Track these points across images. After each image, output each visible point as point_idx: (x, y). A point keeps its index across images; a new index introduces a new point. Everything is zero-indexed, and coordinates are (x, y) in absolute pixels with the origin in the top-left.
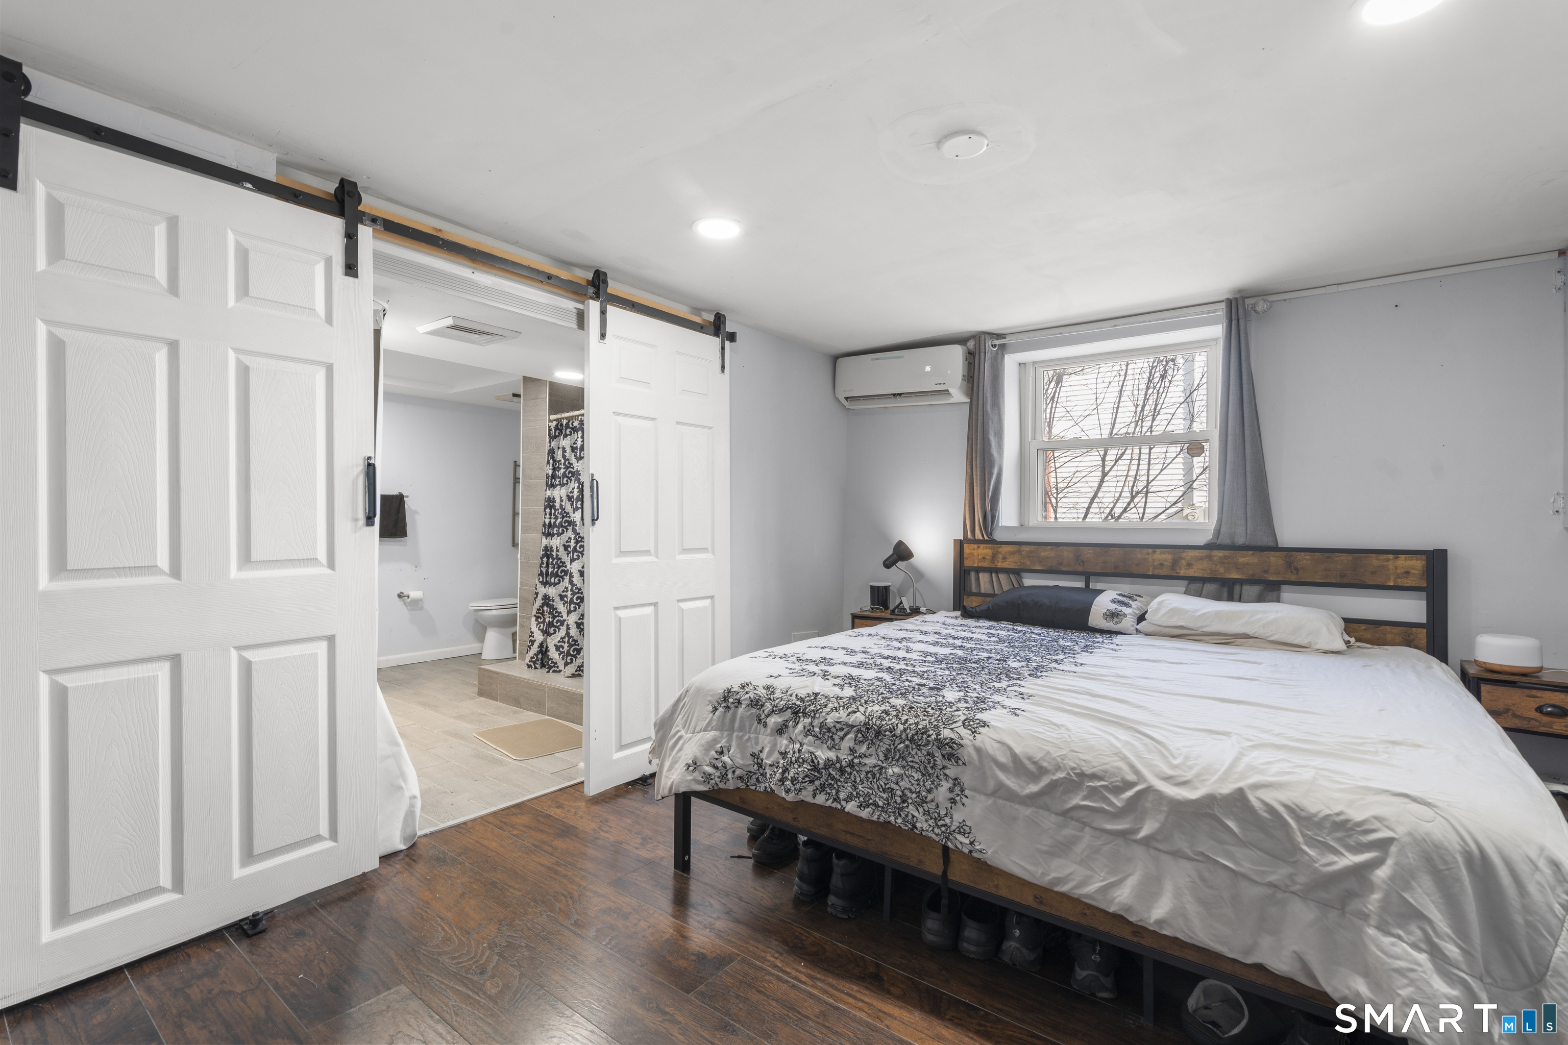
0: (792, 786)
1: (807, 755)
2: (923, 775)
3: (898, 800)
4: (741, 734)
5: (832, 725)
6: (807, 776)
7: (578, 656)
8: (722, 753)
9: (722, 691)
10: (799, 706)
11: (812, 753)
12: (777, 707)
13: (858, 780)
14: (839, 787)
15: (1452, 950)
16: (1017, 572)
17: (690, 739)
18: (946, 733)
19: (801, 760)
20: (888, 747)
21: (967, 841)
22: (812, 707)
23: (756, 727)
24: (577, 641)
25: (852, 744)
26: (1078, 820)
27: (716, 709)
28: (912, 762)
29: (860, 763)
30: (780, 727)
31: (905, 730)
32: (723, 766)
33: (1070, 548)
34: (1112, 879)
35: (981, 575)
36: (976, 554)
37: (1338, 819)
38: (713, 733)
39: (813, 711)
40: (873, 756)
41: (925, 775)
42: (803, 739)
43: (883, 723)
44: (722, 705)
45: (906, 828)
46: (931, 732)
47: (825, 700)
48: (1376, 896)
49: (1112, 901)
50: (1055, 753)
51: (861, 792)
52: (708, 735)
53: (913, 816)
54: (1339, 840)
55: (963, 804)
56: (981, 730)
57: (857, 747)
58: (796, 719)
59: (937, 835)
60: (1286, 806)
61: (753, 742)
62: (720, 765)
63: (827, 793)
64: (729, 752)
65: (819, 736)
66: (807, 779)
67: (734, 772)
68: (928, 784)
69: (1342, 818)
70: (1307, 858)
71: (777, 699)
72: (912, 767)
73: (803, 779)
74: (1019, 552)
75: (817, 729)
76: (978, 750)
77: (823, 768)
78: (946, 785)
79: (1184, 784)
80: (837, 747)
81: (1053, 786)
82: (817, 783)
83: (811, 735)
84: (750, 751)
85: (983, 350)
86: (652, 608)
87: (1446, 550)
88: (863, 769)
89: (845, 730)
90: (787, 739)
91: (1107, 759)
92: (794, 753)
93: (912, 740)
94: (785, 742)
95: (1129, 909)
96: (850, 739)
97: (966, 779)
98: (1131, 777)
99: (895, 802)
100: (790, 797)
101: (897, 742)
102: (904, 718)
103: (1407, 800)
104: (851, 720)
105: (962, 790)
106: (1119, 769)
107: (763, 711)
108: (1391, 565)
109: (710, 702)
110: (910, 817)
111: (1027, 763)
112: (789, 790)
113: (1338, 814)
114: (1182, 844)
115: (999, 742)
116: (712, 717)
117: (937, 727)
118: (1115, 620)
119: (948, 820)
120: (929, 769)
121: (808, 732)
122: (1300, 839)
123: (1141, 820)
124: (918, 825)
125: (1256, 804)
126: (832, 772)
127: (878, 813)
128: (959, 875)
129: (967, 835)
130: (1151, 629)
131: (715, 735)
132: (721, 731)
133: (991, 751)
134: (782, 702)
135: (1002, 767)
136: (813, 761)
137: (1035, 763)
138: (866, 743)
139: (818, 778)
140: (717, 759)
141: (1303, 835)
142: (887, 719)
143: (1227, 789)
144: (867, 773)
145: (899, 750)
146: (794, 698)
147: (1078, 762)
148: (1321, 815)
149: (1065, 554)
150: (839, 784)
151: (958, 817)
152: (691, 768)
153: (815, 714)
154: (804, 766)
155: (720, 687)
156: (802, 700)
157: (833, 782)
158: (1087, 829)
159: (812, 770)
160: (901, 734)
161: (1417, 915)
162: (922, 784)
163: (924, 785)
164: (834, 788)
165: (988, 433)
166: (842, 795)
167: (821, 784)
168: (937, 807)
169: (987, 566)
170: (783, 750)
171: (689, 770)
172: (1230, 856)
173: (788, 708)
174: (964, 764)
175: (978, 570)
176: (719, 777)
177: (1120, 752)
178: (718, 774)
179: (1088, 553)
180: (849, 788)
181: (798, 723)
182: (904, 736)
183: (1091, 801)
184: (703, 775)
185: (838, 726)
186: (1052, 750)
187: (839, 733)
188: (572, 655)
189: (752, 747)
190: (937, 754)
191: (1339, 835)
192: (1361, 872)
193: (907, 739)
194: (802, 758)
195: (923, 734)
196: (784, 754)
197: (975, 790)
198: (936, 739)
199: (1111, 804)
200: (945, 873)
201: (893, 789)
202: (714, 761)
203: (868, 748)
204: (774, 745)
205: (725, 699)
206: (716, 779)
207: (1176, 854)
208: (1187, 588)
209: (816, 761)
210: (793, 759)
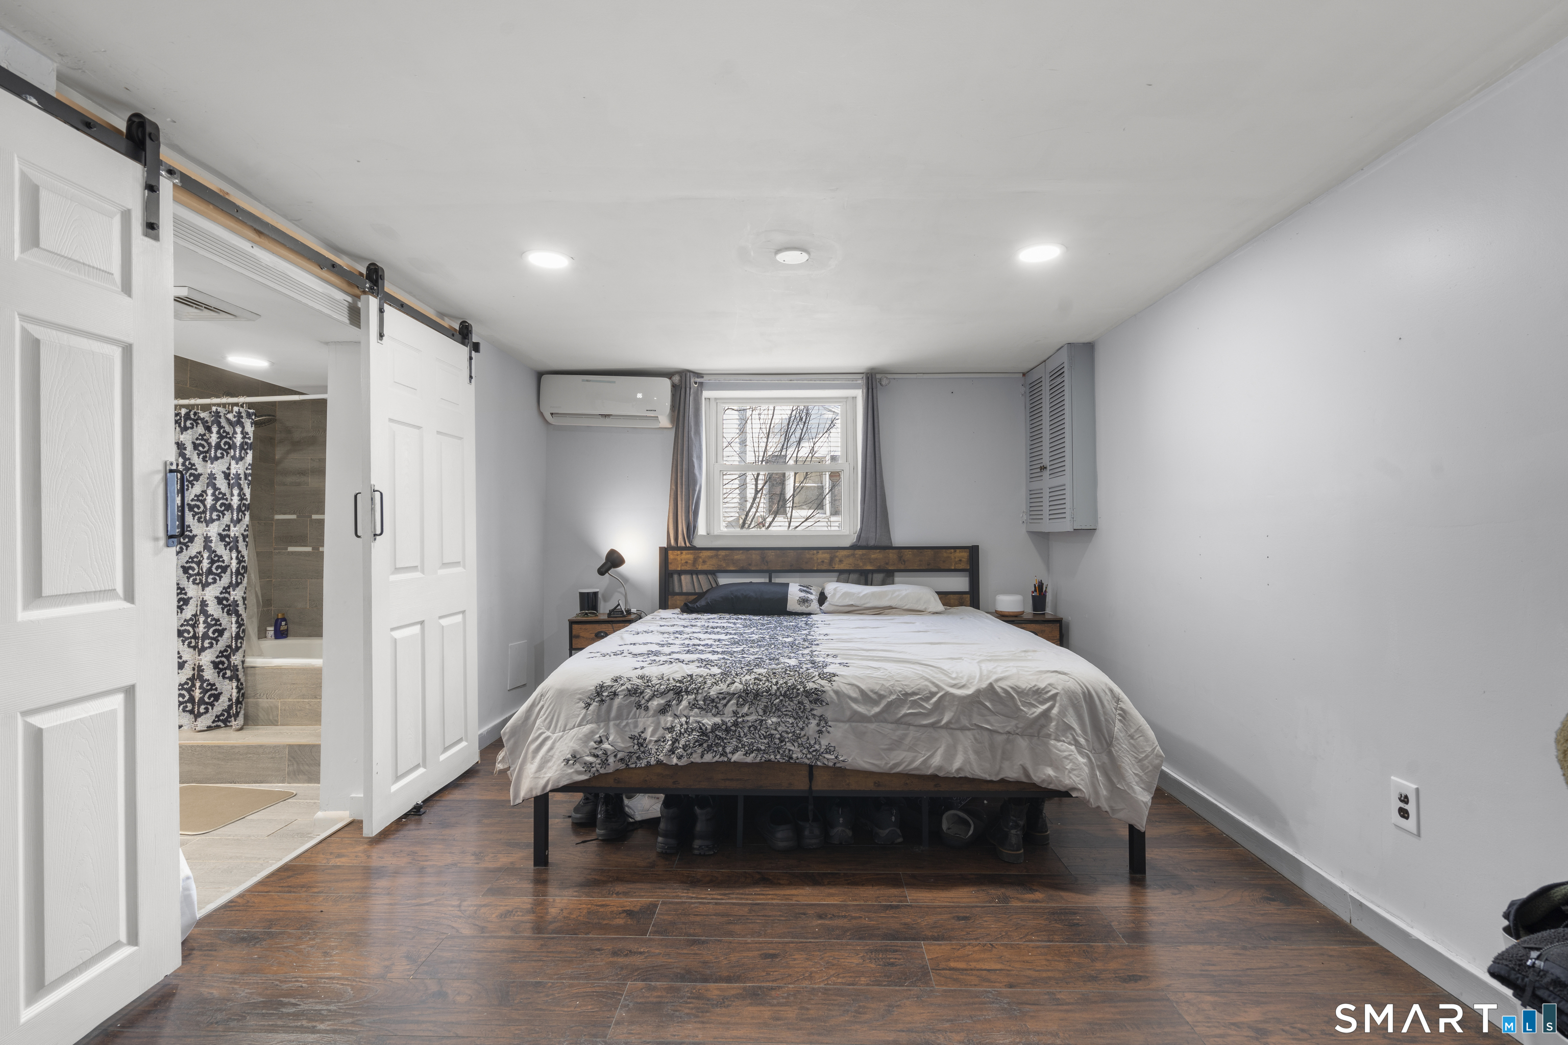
0: (684, 752)
1: (695, 725)
2: (795, 719)
3: (777, 741)
4: (618, 722)
5: (715, 696)
6: (696, 742)
7: (216, 704)
8: (601, 742)
9: (594, 688)
10: (680, 687)
11: (699, 722)
12: (657, 691)
13: (742, 734)
14: (725, 743)
15: (1082, 741)
16: (713, 573)
17: (562, 737)
18: (810, 685)
19: (690, 730)
20: (765, 704)
21: (833, 757)
22: (693, 686)
23: (636, 712)
24: (214, 685)
25: (735, 708)
26: (905, 724)
27: (589, 705)
28: (786, 711)
29: (743, 721)
30: (663, 708)
31: (778, 689)
32: (603, 753)
33: (757, 552)
34: (929, 754)
35: (683, 577)
36: (679, 559)
37: (1034, 689)
38: (589, 726)
39: (695, 688)
40: (754, 714)
41: (797, 718)
42: (689, 713)
43: (760, 687)
44: (596, 700)
45: (784, 761)
46: (799, 687)
47: (702, 679)
48: (1053, 724)
49: (930, 767)
50: (887, 684)
51: (746, 743)
52: (585, 729)
53: (790, 750)
54: (1036, 700)
55: (828, 732)
56: (834, 678)
57: (739, 710)
58: (679, 698)
59: (808, 759)
60: (1012, 688)
61: (632, 726)
62: (600, 753)
63: (714, 751)
64: (608, 740)
65: (704, 707)
66: (697, 744)
67: (615, 756)
68: (801, 724)
69: (1036, 688)
70: (1023, 713)
71: (656, 685)
72: (786, 715)
73: (694, 744)
74: (717, 556)
75: (701, 703)
76: (836, 692)
77: (710, 732)
78: (814, 722)
79: (963, 687)
80: (721, 713)
81: (890, 704)
82: (705, 745)
83: (697, 708)
84: (629, 734)
85: (688, 386)
86: (418, 627)
87: (978, 546)
88: (745, 725)
89: (727, 699)
90: (671, 716)
91: (918, 682)
92: (682, 725)
93: (785, 695)
94: (670, 719)
95: (940, 768)
96: (733, 704)
97: (829, 715)
98: (934, 689)
99: (775, 744)
100: (684, 762)
101: (773, 698)
102: (774, 681)
103: (1057, 674)
104: (732, 689)
105: (826, 723)
106: (926, 686)
107: (643, 697)
108: (952, 556)
109: (580, 699)
110: (787, 752)
111: (871, 694)
112: (682, 756)
113: (1034, 687)
114: (965, 722)
115: (849, 684)
116: (586, 712)
117: (802, 683)
118: (806, 604)
119: (817, 747)
120: (800, 713)
121: (693, 706)
122: (1019, 704)
123: (942, 714)
124: (794, 756)
125: (999, 690)
126: (718, 734)
127: (760, 756)
128: (822, 784)
129: (832, 753)
130: (832, 608)
131: (592, 727)
132: (596, 723)
133: (846, 692)
134: (662, 687)
135: (855, 700)
136: (701, 728)
137: (876, 693)
138: (747, 705)
139: (706, 741)
140: (596, 748)
141: (1021, 701)
142: (761, 683)
143: (984, 685)
144: (750, 727)
145: (775, 705)
146: (672, 681)
147: (902, 687)
148: (1027, 689)
149: (754, 556)
150: (725, 741)
151: (824, 742)
152: (571, 762)
153: (697, 691)
154: (694, 733)
155: (591, 684)
156: (680, 682)
157: (719, 741)
158: (911, 728)
159: (701, 735)
160: (776, 692)
161: (1070, 728)
162: (795, 725)
163: (797, 726)
164: (721, 746)
165: (692, 456)
166: (728, 750)
167: (708, 745)
168: (808, 739)
169: (690, 569)
170: (669, 725)
171: (569, 764)
172: (988, 722)
173: (669, 691)
174: (827, 704)
175: (680, 573)
176: (599, 764)
177: (924, 676)
178: (599, 761)
179: (771, 555)
180: (735, 743)
181: (681, 701)
182: (778, 694)
183: (913, 709)
184: (584, 765)
185: (721, 696)
186: (884, 683)
187: (722, 702)
188: (207, 703)
189: (631, 731)
190: (806, 701)
191: (1035, 697)
192: (1046, 714)
193: (781, 695)
194: (691, 728)
195: (793, 689)
196: (671, 729)
197: (836, 720)
198: (804, 691)
199: (925, 708)
200: (810, 787)
201: (772, 735)
202: (593, 751)
203: (749, 709)
204: (658, 724)
205: (599, 694)
206: (598, 766)
207: (963, 729)
208: (838, 577)
209: (704, 728)
210: (683, 730)
